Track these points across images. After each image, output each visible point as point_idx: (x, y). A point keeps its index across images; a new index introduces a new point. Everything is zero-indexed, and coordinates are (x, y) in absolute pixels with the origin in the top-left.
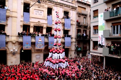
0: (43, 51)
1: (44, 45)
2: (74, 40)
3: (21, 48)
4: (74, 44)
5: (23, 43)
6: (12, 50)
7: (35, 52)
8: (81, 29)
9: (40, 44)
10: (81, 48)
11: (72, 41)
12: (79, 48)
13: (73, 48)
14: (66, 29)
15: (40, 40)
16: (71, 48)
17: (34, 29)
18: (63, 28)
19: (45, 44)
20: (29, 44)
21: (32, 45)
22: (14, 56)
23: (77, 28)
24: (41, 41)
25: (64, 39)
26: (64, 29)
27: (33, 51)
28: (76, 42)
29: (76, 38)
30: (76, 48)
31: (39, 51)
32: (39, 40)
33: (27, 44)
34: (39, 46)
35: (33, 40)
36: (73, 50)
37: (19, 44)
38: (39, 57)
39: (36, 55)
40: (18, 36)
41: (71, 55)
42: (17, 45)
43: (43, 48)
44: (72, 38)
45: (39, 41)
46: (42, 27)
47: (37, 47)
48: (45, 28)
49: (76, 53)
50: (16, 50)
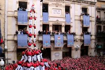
0: (62, 49)
1: (63, 43)
2: (93, 37)
3: (41, 46)
4: (93, 41)
5: (43, 41)
7: (54, 50)
8: (101, 25)
9: (59, 42)
10: (101, 45)
11: (91, 39)
12: (99, 45)
13: (92, 46)
14: (85, 26)
15: (59, 38)
16: (90, 46)
17: (53, 27)
18: (82, 26)
20: (49, 43)
21: (51, 43)
23: (97, 25)
24: (60, 39)
25: (83, 36)
26: (83, 26)
27: (52, 49)
28: (96, 39)
29: (96, 35)
30: (96, 45)
31: (58, 49)
32: (58, 39)
33: (47, 42)
34: (58, 44)
35: (52, 39)
36: (92, 47)
38: (58, 54)
39: (55, 53)
40: (38, 35)
41: (90, 53)
42: (37, 43)
43: (62, 46)
44: (91, 35)
45: (58, 40)
46: (61, 26)
47: (56, 46)
49: (96, 50)
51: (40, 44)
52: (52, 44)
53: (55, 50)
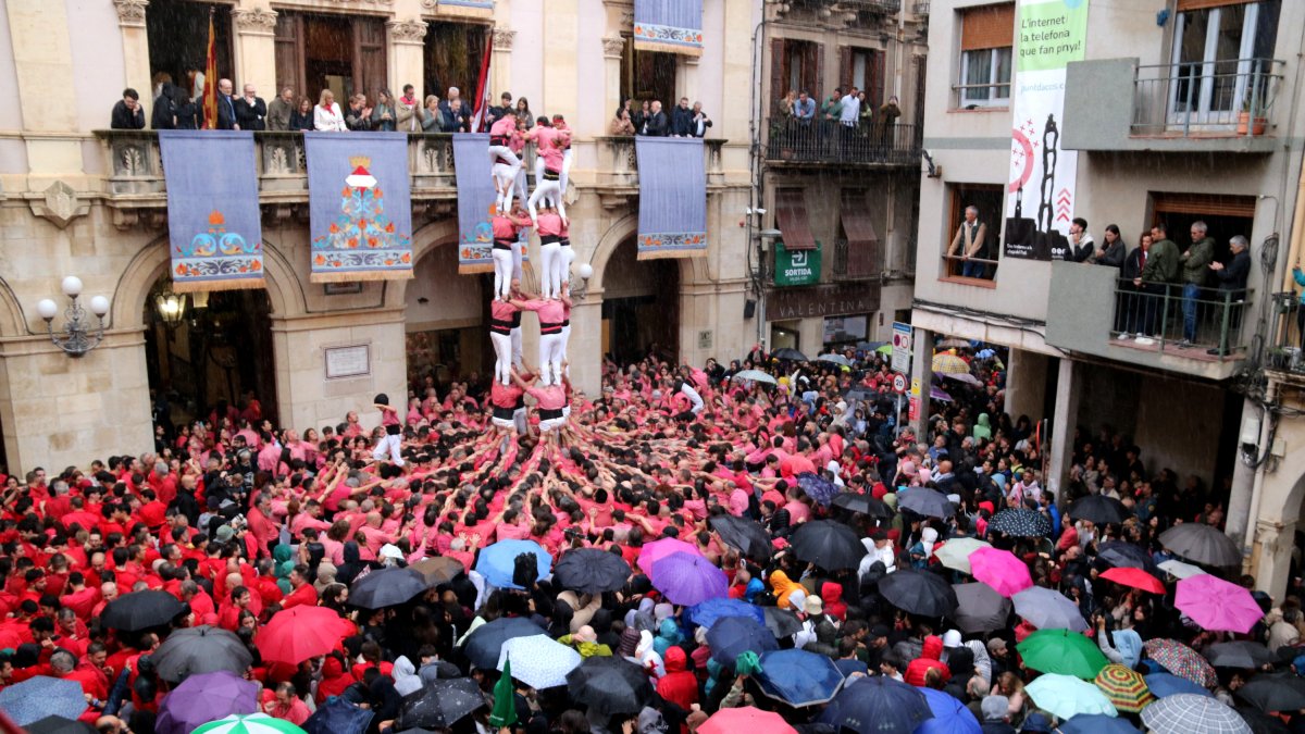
0: (396, 298)
1: (407, 230)
2: (738, 166)
3: (144, 272)
4: (739, 208)
5: (164, 211)
6: (48, 306)
7: (309, 315)
8: (818, 38)
9: (362, 223)
10: (812, 253)
11: (716, 182)
12: (788, 253)
13: (725, 257)
14: (650, 38)
15: (361, 171)
16: (704, 259)
17: (278, 43)
18: (614, 35)
19: (415, 216)
20: (244, 231)
21: (272, 237)
22: (80, 373)
23: (776, 33)
24: (368, 182)
25: (624, 156)
26: (628, 35)
27: (285, 303)
28: (761, 189)
29: (765, 140)
30: (762, 255)
31: (354, 302)
32: (355, 181)
33: (217, 224)
34: (353, 244)
35: (284, 184)
36: (725, 275)
37: (125, 230)
38: (355, 362)
39: (326, 350)
40: (100, 135)
41: (705, 338)
42: (101, 242)
43: (395, 260)
44: (716, 146)
45: (347, 191)
46: (380, 23)
47: (334, 261)
48: (408, 30)
49: (761, 307)
50: (100, 302)
51: (134, 244)
52: (287, 240)
53: (322, 315)
